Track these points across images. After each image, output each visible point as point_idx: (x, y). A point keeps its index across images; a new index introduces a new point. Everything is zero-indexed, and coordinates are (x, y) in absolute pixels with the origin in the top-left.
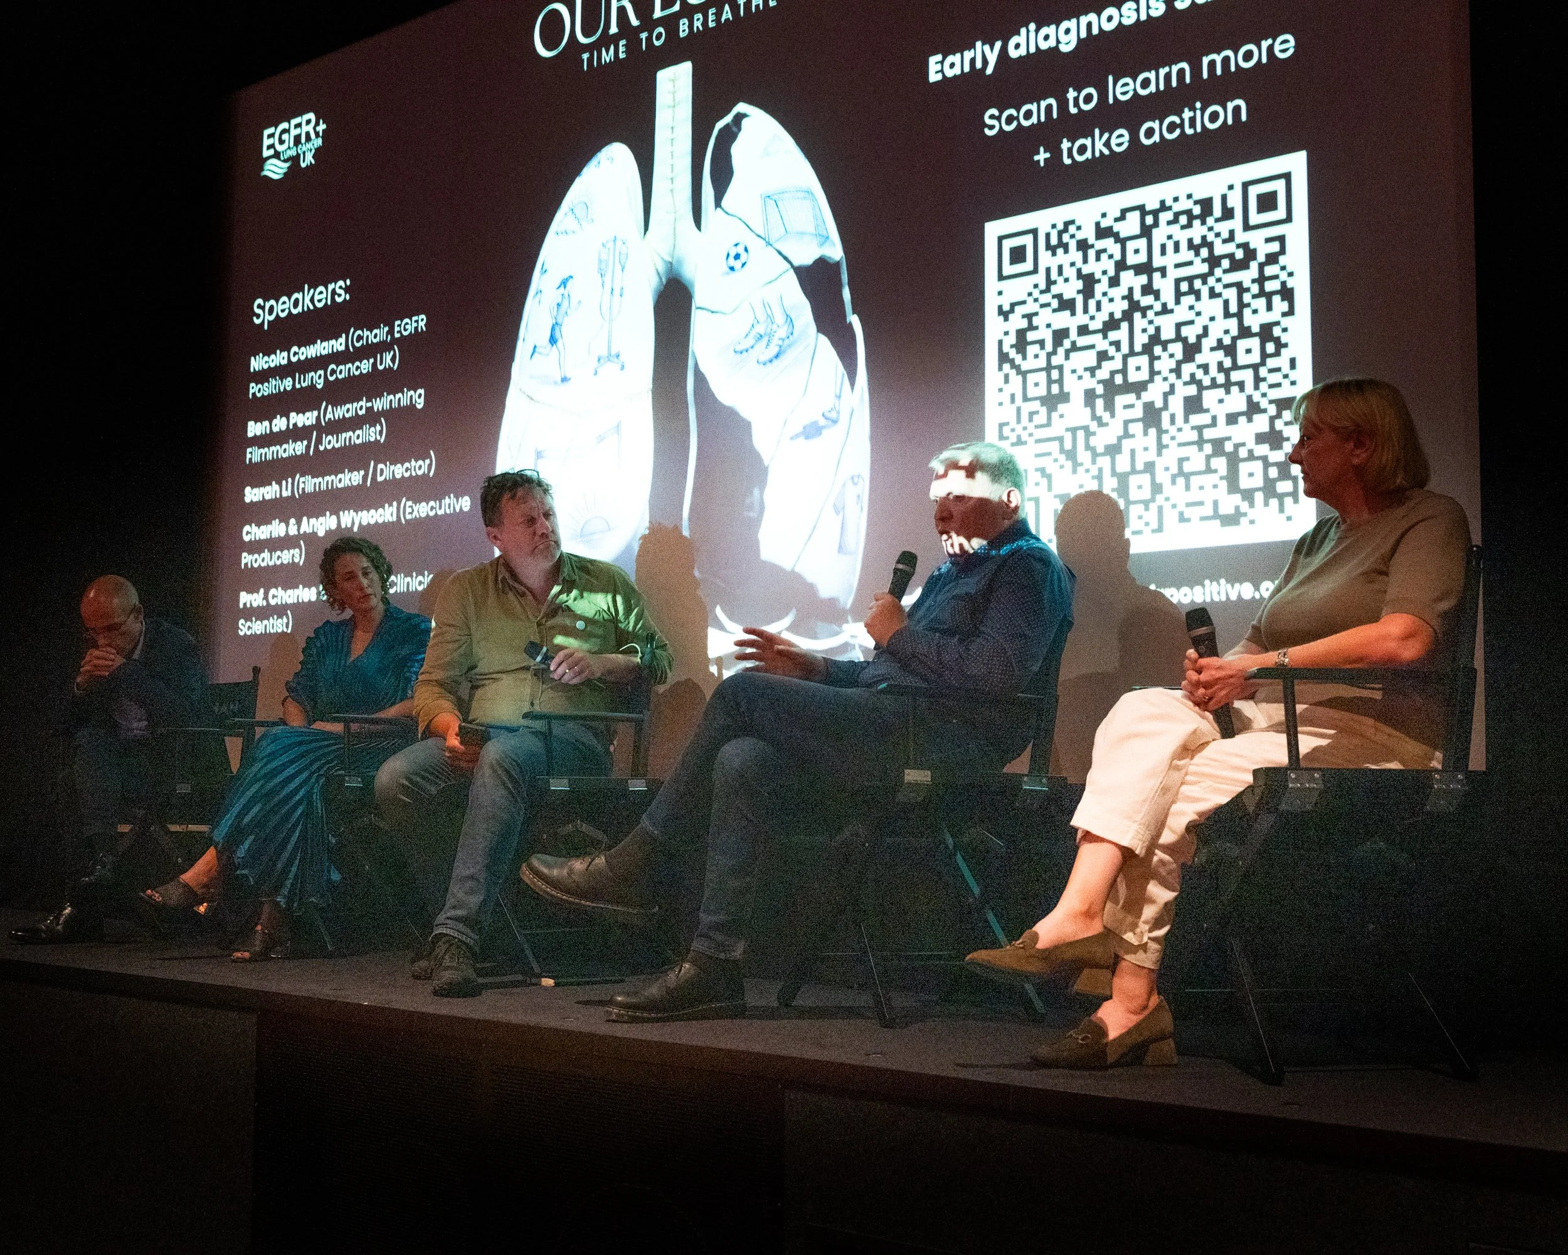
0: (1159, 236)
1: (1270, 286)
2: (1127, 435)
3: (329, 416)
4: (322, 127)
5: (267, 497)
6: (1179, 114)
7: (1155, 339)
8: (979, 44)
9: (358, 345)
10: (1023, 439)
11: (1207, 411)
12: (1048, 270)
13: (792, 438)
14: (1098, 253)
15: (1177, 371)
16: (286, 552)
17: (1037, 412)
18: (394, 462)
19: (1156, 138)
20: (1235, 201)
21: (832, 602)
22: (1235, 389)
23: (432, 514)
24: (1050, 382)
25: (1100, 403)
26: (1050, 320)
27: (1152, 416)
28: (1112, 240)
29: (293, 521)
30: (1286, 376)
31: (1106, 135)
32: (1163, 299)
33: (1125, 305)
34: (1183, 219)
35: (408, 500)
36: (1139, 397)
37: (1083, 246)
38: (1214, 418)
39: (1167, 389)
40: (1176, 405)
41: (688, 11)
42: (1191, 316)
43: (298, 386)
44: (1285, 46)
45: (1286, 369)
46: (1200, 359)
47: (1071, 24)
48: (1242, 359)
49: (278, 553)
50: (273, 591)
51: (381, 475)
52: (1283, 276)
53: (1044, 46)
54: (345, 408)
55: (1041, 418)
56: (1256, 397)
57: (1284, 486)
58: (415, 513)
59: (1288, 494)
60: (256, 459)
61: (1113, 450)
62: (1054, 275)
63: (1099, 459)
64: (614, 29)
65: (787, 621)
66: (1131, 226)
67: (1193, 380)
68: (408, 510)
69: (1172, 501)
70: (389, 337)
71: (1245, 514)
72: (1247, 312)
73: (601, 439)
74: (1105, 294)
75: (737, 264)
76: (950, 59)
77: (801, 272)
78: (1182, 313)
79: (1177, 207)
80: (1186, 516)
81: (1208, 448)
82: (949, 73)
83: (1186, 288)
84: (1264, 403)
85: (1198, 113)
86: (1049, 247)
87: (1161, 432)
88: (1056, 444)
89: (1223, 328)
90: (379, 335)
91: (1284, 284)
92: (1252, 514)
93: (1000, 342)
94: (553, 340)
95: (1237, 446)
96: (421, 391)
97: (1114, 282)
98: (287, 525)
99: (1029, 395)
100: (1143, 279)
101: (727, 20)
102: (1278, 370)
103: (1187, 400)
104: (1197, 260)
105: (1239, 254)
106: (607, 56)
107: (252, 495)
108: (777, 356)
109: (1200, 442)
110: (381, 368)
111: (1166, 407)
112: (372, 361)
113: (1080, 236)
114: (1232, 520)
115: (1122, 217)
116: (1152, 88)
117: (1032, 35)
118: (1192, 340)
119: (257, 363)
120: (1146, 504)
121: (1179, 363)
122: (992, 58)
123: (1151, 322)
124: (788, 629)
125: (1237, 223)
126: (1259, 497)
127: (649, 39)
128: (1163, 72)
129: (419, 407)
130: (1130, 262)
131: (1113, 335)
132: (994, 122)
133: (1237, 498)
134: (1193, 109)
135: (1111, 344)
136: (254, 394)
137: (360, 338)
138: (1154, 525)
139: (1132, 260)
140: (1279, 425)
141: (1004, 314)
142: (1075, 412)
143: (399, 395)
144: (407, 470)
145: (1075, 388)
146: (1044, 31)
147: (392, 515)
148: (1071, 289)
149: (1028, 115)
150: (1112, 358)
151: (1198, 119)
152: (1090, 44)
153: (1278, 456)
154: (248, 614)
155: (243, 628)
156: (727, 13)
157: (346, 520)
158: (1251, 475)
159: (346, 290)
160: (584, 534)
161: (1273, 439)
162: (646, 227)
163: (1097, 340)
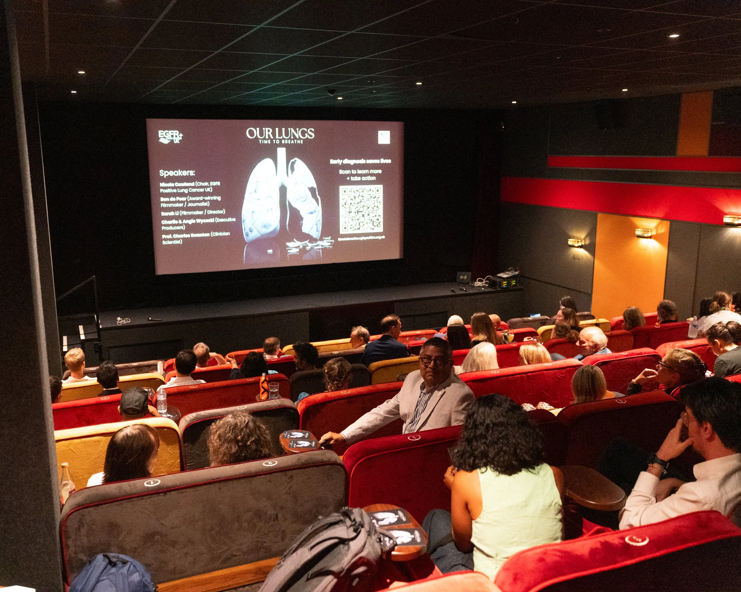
0: (364, 192)
2: (360, 218)
3: (190, 199)
4: (181, 135)
5: (170, 215)
6: (367, 177)
7: (364, 206)
8: (338, 160)
9: (199, 185)
10: (346, 217)
13: (307, 214)
14: (356, 193)
15: (366, 210)
16: (178, 227)
18: (213, 211)
19: (364, 179)
20: (374, 190)
21: (316, 238)
22: (373, 213)
23: (225, 221)
24: (349, 210)
25: (356, 213)
26: (349, 201)
27: (363, 216)
28: (358, 192)
29: (180, 220)
30: (380, 212)
31: (357, 177)
32: (365, 201)
33: (360, 201)
34: (367, 191)
35: (217, 218)
37: (354, 192)
38: (371, 216)
40: (366, 214)
41: (284, 139)
43: (179, 192)
44: (380, 171)
46: (369, 209)
47: (353, 161)
48: (374, 210)
49: (175, 227)
50: (174, 235)
51: (209, 213)
52: (379, 200)
53: (349, 163)
54: (195, 198)
57: (379, 225)
58: (220, 221)
60: (165, 206)
61: (358, 219)
62: (350, 195)
65: (308, 241)
66: (361, 190)
67: (368, 211)
68: (218, 220)
70: (209, 185)
72: (375, 204)
73: (268, 210)
74: (357, 199)
75: (296, 185)
76: (334, 161)
77: (309, 188)
78: (367, 203)
79: (367, 189)
80: (367, 228)
81: (370, 220)
82: (334, 163)
83: (368, 200)
84: (377, 215)
86: (349, 191)
89: (372, 205)
90: (206, 184)
92: (375, 229)
93: (342, 203)
94: (255, 192)
95: (374, 220)
96: (220, 197)
97: (358, 197)
98: (178, 221)
99: (346, 211)
100: (362, 198)
103: (368, 214)
104: (369, 196)
105: (374, 197)
106: (266, 142)
107: (164, 214)
108: (305, 201)
110: (207, 191)
112: (204, 189)
113: (354, 190)
114: (373, 229)
115: (359, 189)
116: (364, 173)
117: (347, 161)
118: (368, 206)
119: (163, 185)
120: (362, 227)
122: (341, 162)
123: (363, 203)
125: (374, 192)
126: (376, 226)
128: (365, 171)
129: (219, 200)
130: (360, 195)
131: (358, 205)
132: (341, 172)
133: (374, 227)
136: (162, 192)
138: (363, 229)
141: (343, 200)
142: (353, 214)
143: (213, 197)
144: (217, 212)
145: (353, 211)
146: (349, 161)
147: (213, 221)
148: (353, 198)
149: (346, 172)
150: (358, 208)
151: (369, 178)
152: (355, 165)
153: (378, 222)
154: (166, 240)
155: (164, 243)
156: (292, 142)
157: (198, 221)
158: (375, 224)
159: (194, 173)
160: (265, 227)
161: (378, 220)
162: (276, 175)
163: (356, 205)
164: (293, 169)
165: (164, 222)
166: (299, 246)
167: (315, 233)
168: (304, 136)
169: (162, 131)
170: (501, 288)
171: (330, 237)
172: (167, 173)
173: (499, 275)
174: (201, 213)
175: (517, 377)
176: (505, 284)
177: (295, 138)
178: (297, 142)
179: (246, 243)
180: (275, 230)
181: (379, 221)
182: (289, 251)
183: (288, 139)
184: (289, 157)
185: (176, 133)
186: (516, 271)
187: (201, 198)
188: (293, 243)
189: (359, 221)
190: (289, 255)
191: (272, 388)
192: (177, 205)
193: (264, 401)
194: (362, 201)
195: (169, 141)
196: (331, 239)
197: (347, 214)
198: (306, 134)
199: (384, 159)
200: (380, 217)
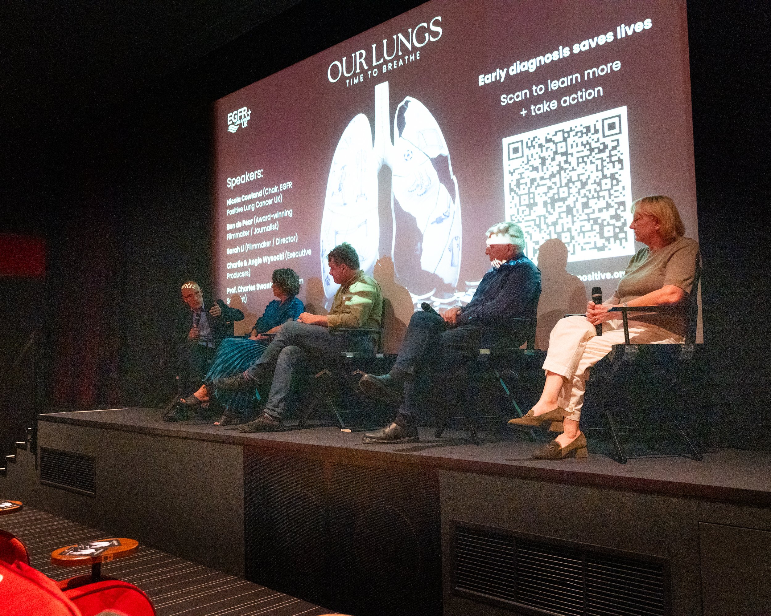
0: (570, 141)
1: (614, 159)
2: (560, 218)
3: (257, 221)
4: (250, 112)
5: (236, 252)
6: (576, 93)
7: (570, 181)
8: (498, 70)
9: (267, 194)
10: (520, 221)
11: (591, 207)
12: (528, 156)
13: (432, 223)
14: (547, 149)
15: (579, 193)
16: (243, 272)
17: (525, 210)
18: (282, 238)
19: (568, 103)
20: (599, 127)
21: (449, 285)
22: (601, 199)
23: (297, 256)
24: (530, 198)
25: (549, 206)
26: (530, 175)
27: (569, 210)
28: (552, 143)
29: (245, 261)
30: (621, 193)
31: (548, 103)
32: (572, 165)
33: (558, 168)
34: (579, 134)
35: (288, 251)
36: (564, 203)
37: (541, 146)
38: (594, 210)
39: (575, 200)
40: (579, 205)
41: (386, 62)
42: (583, 171)
43: (245, 210)
44: (617, 66)
45: (621, 190)
46: (587, 187)
47: (533, 61)
48: (604, 187)
49: (241, 273)
50: (239, 287)
51: (278, 242)
52: (619, 155)
53: (523, 70)
54: (263, 218)
55: (527, 212)
56: (610, 202)
57: (622, 235)
58: (291, 256)
59: (623, 238)
60: (231, 238)
61: (555, 224)
62: (530, 158)
63: (549, 227)
65: (432, 292)
66: (559, 138)
67: (585, 196)
68: (288, 255)
69: (579, 242)
70: (278, 190)
71: (607, 247)
72: (605, 169)
73: (359, 226)
74: (550, 164)
75: (408, 158)
76: (487, 76)
77: (432, 160)
78: (580, 170)
79: (577, 130)
80: (584, 248)
81: (592, 222)
82: (487, 82)
83: (582, 161)
84: (613, 204)
85: (584, 93)
86: (527, 147)
87: (573, 216)
88: (533, 222)
89: (596, 175)
90: (274, 190)
91: (619, 158)
92: (609, 247)
93: (510, 184)
94: (340, 189)
95: (603, 220)
96: (291, 210)
97: (553, 159)
98: (243, 263)
99: (522, 204)
100: (564, 158)
101: (401, 65)
102: (618, 191)
103: (583, 203)
104: (585, 150)
105: (602, 147)
106: (356, 81)
107: (230, 251)
108: (425, 193)
109: (589, 220)
110: (276, 202)
111: (575, 207)
112: (272, 200)
113: (539, 142)
114: (602, 249)
116: (565, 84)
117: (518, 66)
118: (584, 180)
119: (230, 202)
121: (579, 190)
122: (503, 75)
123: (568, 174)
124: (433, 295)
125: (600, 135)
126: (612, 240)
128: (569, 77)
129: (291, 216)
130: (559, 152)
131: (553, 180)
132: (505, 100)
133: (603, 241)
134: (582, 91)
135: (553, 183)
136: (229, 214)
137: (267, 191)
138: (572, 252)
140: (619, 212)
141: (511, 173)
142: (540, 210)
143: (283, 212)
144: (287, 240)
145: (540, 200)
146: (523, 64)
147: (282, 257)
148: (537, 163)
149: (518, 97)
150: (553, 189)
151: (584, 95)
152: (541, 68)
153: (619, 224)
155: (229, 300)
156: (402, 62)
157: (265, 259)
158: (609, 231)
159: (262, 173)
161: (617, 217)
162: (373, 146)
163: (547, 182)
164: (402, 124)
165: (230, 265)
166: (416, 305)
167: (449, 272)
168: (422, 40)
169: (231, 114)
172: (234, 182)
174: (268, 244)
177: (406, 52)
178: (409, 59)
179: (326, 300)
181: (622, 220)
183: (392, 61)
184: (395, 98)
185: (244, 111)
187: (271, 217)
192: (243, 234)
194: (566, 166)
195: (237, 128)
197: (523, 211)
198: (427, 35)
199: (628, 24)
200: (622, 208)
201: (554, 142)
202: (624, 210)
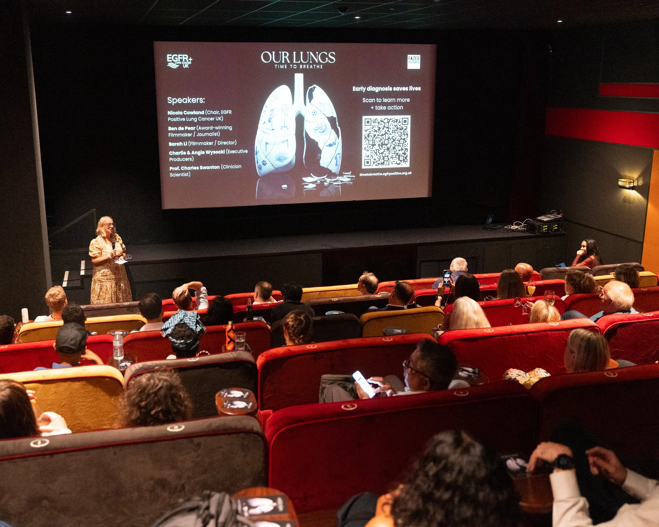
0: (390, 123)
1: (405, 133)
2: (384, 151)
3: (200, 129)
4: (191, 59)
5: (178, 145)
6: (394, 106)
7: (389, 138)
8: (362, 87)
9: (209, 114)
13: (326, 146)
14: (381, 124)
15: (392, 143)
16: (187, 158)
18: (223, 141)
19: (390, 109)
20: (401, 120)
21: (335, 173)
22: (400, 146)
23: (236, 153)
24: (373, 142)
25: (381, 146)
26: (373, 133)
27: (388, 149)
29: (189, 151)
31: (382, 107)
32: (390, 132)
33: (385, 132)
34: (394, 122)
35: (228, 149)
36: (386, 146)
37: (379, 123)
38: (397, 150)
39: (390, 145)
40: (392, 148)
41: (302, 63)
42: (394, 135)
43: (187, 120)
44: (408, 100)
45: (407, 145)
46: (395, 142)
47: (378, 88)
48: (401, 142)
49: (184, 158)
50: (182, 167)
51: (219, 143)
52: (407, 132)
53: (373, 90)
54: (205, 128)
55: (371, 147)
56: (403, 148)
57: (406, 160)
58: (231, 152)
60: (172, 136)
61: (382, 153)
62: (374, 126)
64: (283, 62)
65: (326, 176)
66: (386, 121)
67: (394, 144)
68: (228, 152)
69: (391, 161)
70: (220, 114)
72: (402, 136)
73: (283, 142)
75: (315, 114)
76: (357, 88)
77: (328, 118)
78: (393, 135)
79: (393, 120)
80: (393, 163)
81: (396, 154)
82: (357, 90)
83: (394, 131)
84: (404, 149)
86: (373, 122)
87: (389, 151)
89: (398, 138)
90: (217, 112)
92: (401, 163)
93: (365, 135)
94: (269, 121)
95: (400, 154)
96: (231, 127)
97: (383, 129)
98: (186, 152)
99: (370, 144)
100: (388, 129)
101: (311, 68)
103: (393, 147)
104: (395, 128)
105: (401, 128)
106: (282, 67)
107: (170, 144)
108: (323, 132)
109: (395, 153)
110: (217, 120)
111: (390, 148)
112: (214, 118)
113: (378, 121)
114: (399, 164)
115: (385, 120)
116: (390, 101)
117: (371, 88)
118: (394, 139)
119: (171, 113)
120: (387, 161)
121: (392, 142)
122: (364, 90)
123: (388, 135)
124: (326, 177)
125: (401, 123)
126: (402, 161)
127: (293, 66)
128: (391, 99)
129: (231, 130)
130: (385, 126)
131: (383, 137)
132: (365, 100)
133: (400, 161)
134: (395, 106)
136: (170, 120)
137: (209, 112)
138: (388, 164)
139: (386, 126)
140: (405, 152)
141: (366, 131)
142: (377, 147)
143: (224, 127)
144: (228, 143)
145: (377, 144)
146: (373, 88)
147: (223, 152)
148: (377, 129)
149: (370, 101)
150: (383, 140)
151: (396, 108)
152: (380, 92)
153: (405, 156)
154: (174, 172)
155: (171, 175)
156: (311, 67)
157: (208, 152)
158: (401, 158)
159: (204, 100)
160: (279, 159)
161: (405, 154)
162: (293, 103)
163: (380, 137)
164: (311, 97)
165: (171, 153)
166: (316, 181)
167: (334, 168)
168: (325, 60)
169: (171, 55)
170: (540, 232)
171: (351, 172)
172: (175, 101)
173: (539, 218)
174: (211, 143)
175: (515, 338)
176: (545, 228)
177: (314, 62)
178: (316, 66)
179: (259, 177)
180: (291, 163)
181: (406, 155)
182: (305, 187)
183: (306, 64)
184: (307, 84)
185: (185, 57)
186: (558, 214)
187: (212, 128)
188: (309, 178)
189: (384, 155)
190: (305, 191)
191: (239, 337)
192: (186, 135)
193: (229, 351)
194: (388, 132)
195: (177, 66)
196: (352, 175)
197: (370, 147)
198: (327, 59)
199: (413, 87)
200: (406, 151)
201: (384, 122)
202: (407, 152)
